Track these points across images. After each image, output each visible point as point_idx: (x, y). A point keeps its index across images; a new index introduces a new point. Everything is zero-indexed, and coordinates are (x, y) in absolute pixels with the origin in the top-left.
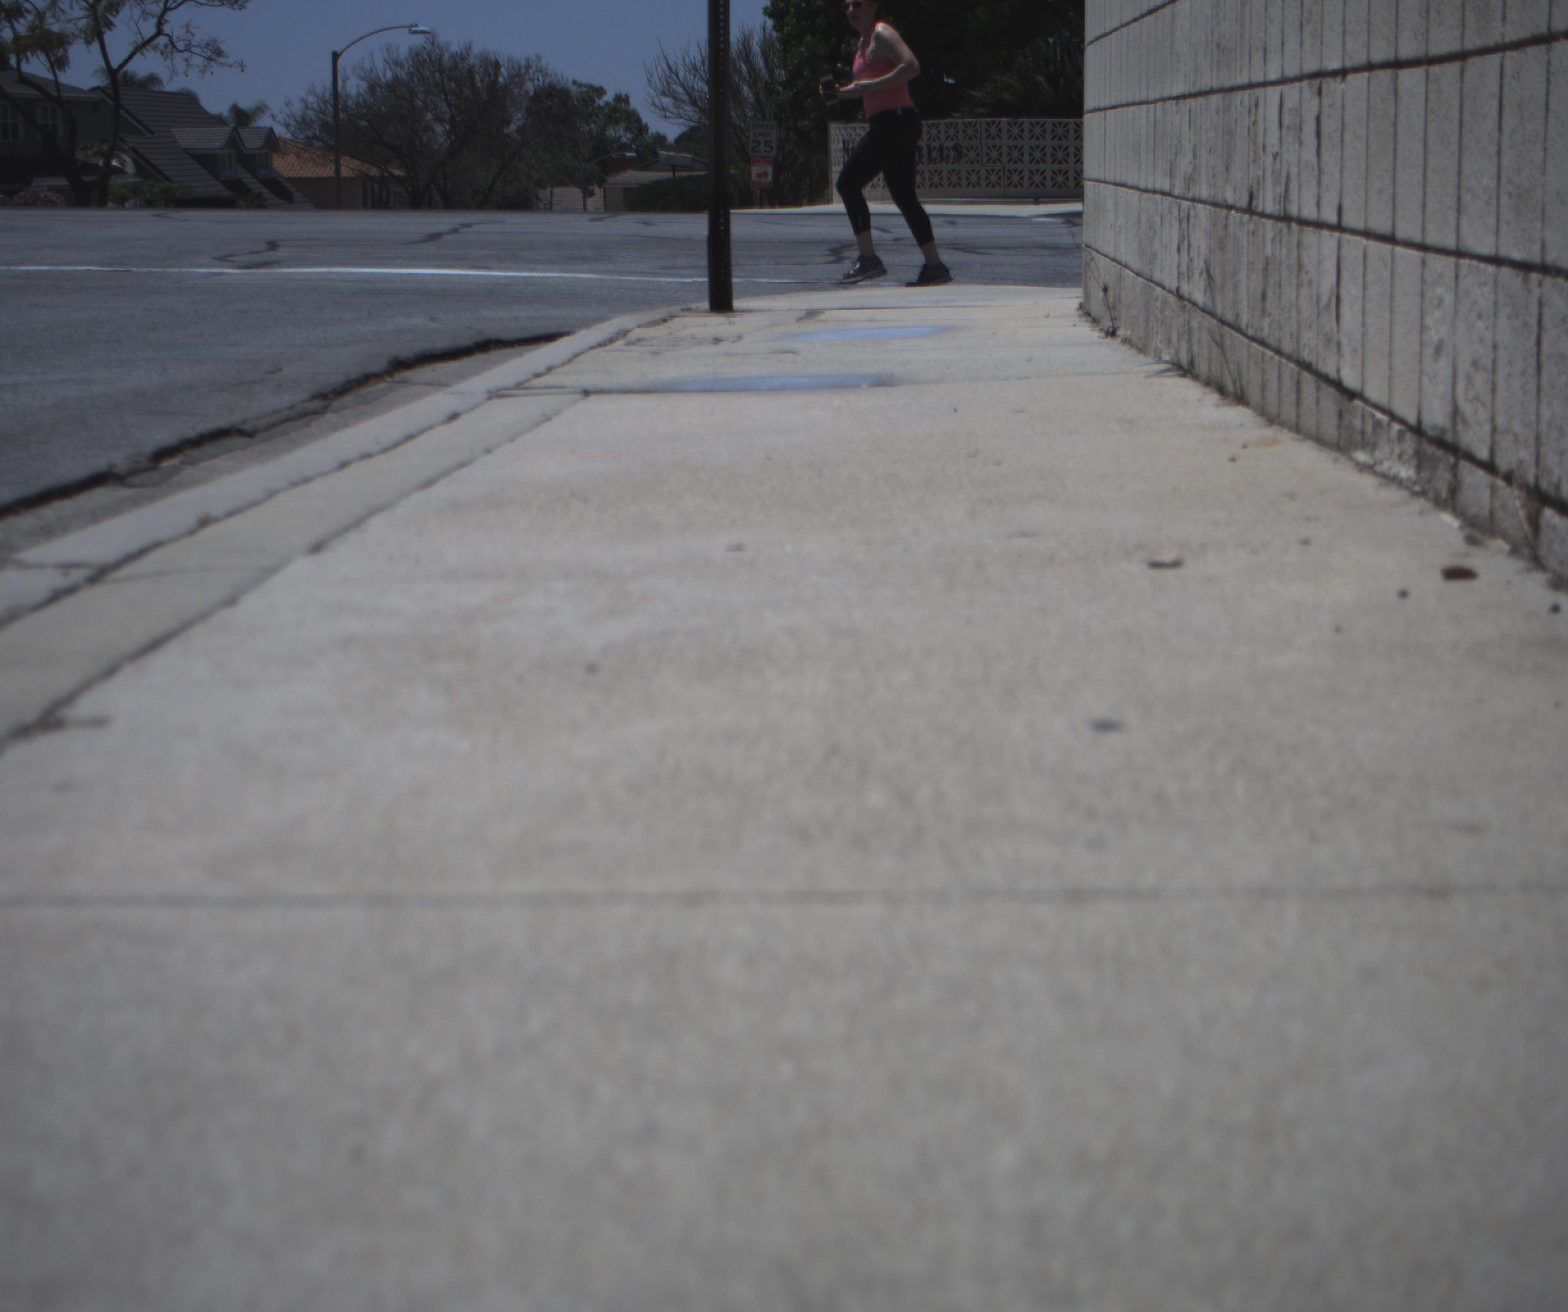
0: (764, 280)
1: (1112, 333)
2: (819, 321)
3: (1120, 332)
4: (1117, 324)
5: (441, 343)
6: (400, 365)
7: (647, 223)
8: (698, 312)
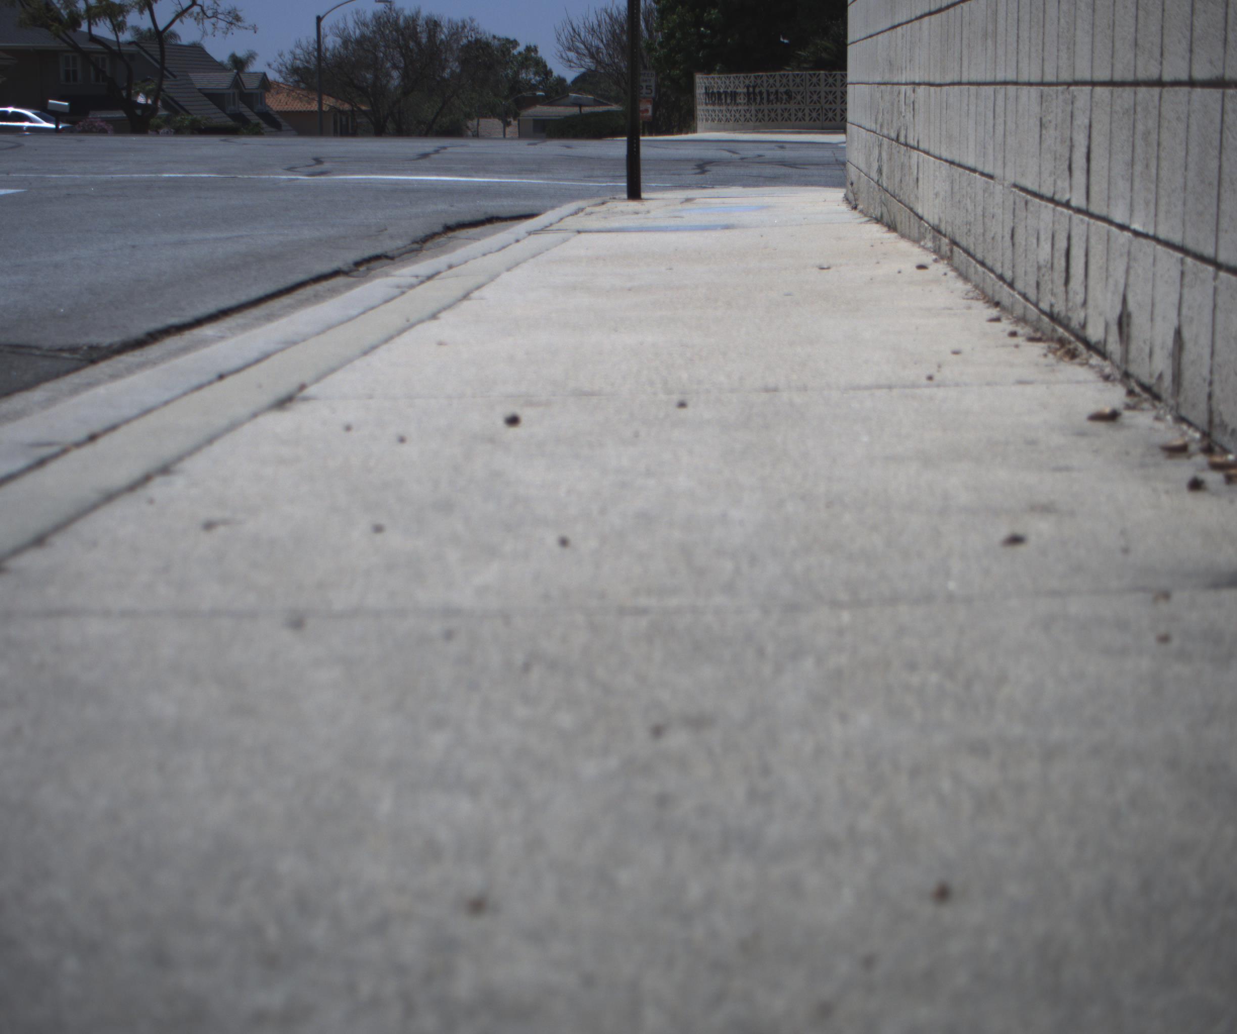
0: (653, 185)
1: (855, 208)
2: (693, 203)
3: (860, 207)
4: (857, 202)
5: (468, 218)
6: (449, 229)
7: (568, 147)
8: (620, 199)
